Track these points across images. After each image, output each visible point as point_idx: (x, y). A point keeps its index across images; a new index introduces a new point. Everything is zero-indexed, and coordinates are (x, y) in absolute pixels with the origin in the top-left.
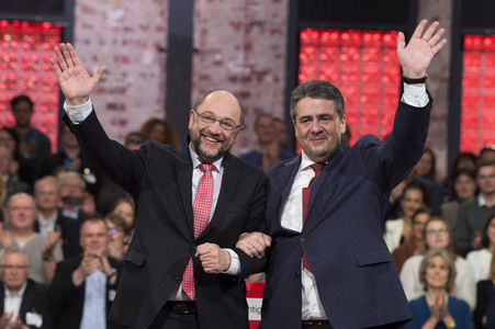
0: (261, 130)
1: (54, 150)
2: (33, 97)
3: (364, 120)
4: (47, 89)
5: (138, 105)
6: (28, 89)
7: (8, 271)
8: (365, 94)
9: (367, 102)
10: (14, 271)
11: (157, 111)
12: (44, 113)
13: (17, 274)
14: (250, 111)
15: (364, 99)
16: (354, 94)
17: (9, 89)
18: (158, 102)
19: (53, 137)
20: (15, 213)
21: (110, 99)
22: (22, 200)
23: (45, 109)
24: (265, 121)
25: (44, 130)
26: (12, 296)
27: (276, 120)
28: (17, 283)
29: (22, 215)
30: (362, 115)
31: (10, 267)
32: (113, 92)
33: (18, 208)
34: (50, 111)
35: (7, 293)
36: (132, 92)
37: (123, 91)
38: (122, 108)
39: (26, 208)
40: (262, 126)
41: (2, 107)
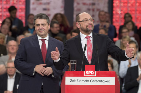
0: (101, 17)
1: (24, 25)
2: (16, 6)
3: (138, 12)
4: (21, 3)
5: (54, 8)
6: (14, 3)
7: (9, 69)
8: (138, 2)
9: (139, 5)
10: (11, 69)
11: (62, 11)
12: (20, 12)
13: (12, 70)
14: (95, 10)
15: (137, 4)
16: (134, 3)
17: (7, 3)
18: (62, 7)
19: (24, 21)
20: (10, 48)
21: (44, 7)
22: (12, 43)
23: (20, 11)
24: (103, 13)
25: (20, 18)
26: (11, 78)
27: (106, 13)
28: (12, 73)
29: (13, 48)
30: (137, 10)
31: (9, 68)
32: (45, 4)
33: (11, 46)
34: (22, 11)
35: (9, 77)
36: (52, 4)
37: (49, 3)
38: (49, 10)
39: (14, 46)
40: (101, 15)
41: (5, 10)
